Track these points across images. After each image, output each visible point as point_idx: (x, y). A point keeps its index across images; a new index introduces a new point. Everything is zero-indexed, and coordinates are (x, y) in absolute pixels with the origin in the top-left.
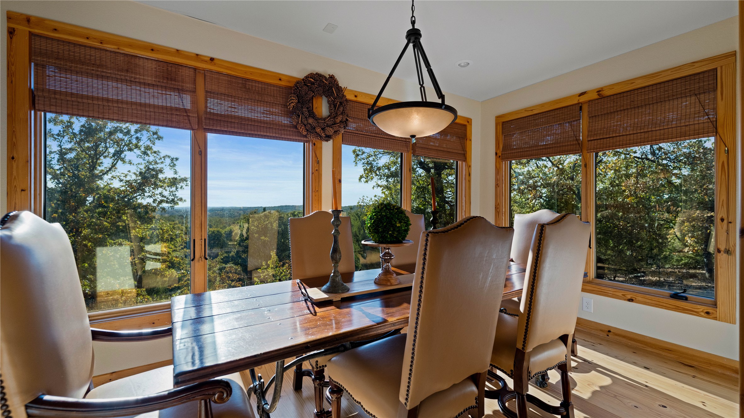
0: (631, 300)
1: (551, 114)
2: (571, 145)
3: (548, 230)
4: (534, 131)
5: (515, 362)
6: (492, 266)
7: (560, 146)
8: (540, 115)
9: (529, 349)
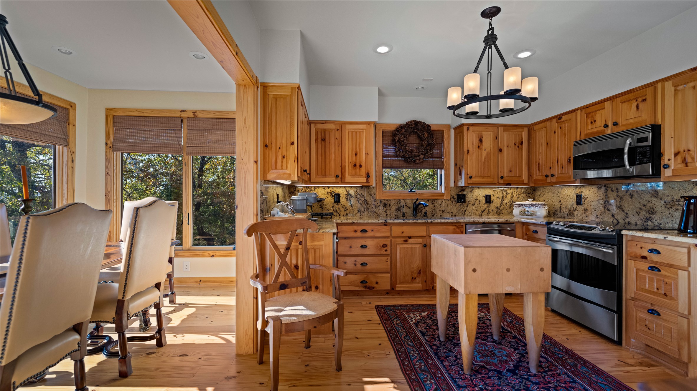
0: (213, 256)
1: (159, 120)
2: (175, 147)
3: (141, 211)
4: (145, 130)
5: (116, 311)
6: (93, 238)
7: (167, 147)
8: (150, 118)
9: (128, 297)
